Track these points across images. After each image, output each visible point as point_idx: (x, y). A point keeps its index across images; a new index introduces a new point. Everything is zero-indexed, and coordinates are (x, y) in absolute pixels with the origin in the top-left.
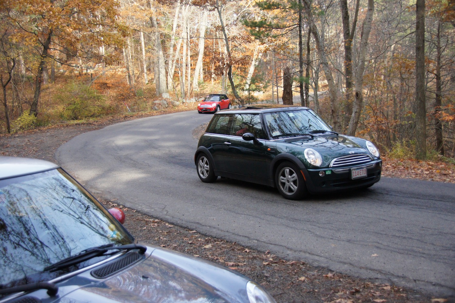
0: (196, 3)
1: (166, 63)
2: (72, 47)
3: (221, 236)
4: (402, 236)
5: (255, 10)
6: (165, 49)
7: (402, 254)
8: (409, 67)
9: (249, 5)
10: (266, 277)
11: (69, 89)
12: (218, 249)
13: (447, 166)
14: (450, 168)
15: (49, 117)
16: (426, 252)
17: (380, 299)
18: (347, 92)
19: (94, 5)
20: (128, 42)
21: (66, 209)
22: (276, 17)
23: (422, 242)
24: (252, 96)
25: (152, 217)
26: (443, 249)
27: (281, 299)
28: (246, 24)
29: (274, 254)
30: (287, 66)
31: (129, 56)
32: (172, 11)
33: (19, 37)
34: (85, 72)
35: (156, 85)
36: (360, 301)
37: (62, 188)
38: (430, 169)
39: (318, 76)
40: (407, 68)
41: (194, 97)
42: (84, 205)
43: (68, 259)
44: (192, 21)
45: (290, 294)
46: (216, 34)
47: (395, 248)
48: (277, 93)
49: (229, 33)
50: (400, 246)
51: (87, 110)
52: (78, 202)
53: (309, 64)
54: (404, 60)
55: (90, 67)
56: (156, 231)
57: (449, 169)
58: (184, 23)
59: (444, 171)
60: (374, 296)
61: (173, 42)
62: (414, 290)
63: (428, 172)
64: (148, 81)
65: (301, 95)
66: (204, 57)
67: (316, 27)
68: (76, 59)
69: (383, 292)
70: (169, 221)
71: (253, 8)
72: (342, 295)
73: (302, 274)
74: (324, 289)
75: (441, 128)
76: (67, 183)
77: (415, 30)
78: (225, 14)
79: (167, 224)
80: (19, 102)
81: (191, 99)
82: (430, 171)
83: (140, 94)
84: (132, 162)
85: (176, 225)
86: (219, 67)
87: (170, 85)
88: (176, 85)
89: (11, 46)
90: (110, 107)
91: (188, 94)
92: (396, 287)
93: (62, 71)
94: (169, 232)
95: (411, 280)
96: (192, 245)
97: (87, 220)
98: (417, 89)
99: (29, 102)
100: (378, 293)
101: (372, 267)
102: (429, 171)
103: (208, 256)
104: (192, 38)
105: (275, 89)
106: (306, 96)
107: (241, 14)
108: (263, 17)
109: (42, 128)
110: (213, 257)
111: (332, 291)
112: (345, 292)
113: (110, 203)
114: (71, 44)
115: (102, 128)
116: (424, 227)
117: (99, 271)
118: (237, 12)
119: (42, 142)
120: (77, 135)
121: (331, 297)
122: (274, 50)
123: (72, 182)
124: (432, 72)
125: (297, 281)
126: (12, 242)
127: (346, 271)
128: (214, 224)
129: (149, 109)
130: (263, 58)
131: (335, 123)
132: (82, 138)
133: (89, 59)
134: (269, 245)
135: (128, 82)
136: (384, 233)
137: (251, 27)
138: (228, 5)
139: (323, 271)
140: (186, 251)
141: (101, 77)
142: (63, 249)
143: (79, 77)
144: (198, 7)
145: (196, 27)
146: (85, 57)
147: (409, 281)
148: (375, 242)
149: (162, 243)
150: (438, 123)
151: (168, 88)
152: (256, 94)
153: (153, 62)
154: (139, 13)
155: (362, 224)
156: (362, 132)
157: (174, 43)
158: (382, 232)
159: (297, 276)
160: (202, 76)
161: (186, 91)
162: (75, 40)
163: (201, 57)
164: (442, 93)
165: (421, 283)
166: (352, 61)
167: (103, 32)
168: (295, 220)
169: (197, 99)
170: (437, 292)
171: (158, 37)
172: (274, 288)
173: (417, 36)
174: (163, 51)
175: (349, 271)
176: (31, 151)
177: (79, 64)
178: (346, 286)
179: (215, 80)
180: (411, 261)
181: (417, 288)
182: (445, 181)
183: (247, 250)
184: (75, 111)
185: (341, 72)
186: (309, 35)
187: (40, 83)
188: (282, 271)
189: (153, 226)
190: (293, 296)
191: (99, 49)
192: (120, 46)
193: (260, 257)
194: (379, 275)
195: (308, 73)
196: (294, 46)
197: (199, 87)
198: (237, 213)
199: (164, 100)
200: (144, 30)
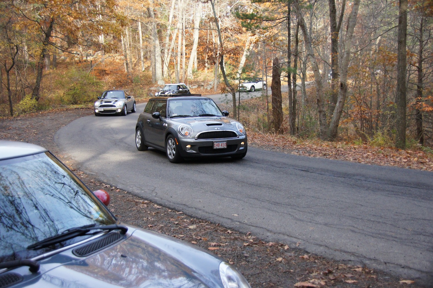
1: (162, 52)
2: (73, 36)
3: (206, 217)
4: (377, 220)
5: (248, 3)
6: (161, 39)
7: (376, 237)
8: (392, 60)
10: (246, 257)
11: (69, 74)
12: (202, 230)
13: (424, 155)
15: (50, 102)
16: (398, 236)
17: (352, 280)
18: (333, 82)
20: (126, 31)
22: (266, 10)
23: (395, 226)
25: (142, 198)
26: (415, 234)
27: (258, 279)
28: (238, 16)
29: (255, 235)
30: (277, 56)
31: (127, 45)
32: (169, 2)
33: (22, 25)
34: (85, 58)
35: (152, 72)
38: (409, 157)
39: (306, 66)
40: (389, 61)
44: (187, 13)
45: (267, 274)
46: (210, 25)
47: (370, 232)
48: (267, 82)
49: (222, 24)
50: (374, 230)
51: (85, 95)
53: (297, 55)
54: (387, 53)
55: (89, 55)
56: (144, 211)
57: (427, 157)
58: (180, 14)
59: (421, 159)
60: (346, 277)
61: (169, 32)
62: (384, 272)
63: (406, 160)
64: (145, 69)
65: (288, 84)
66: (198, 46)
67: (304, 20)
68: (77, 47)
69: (355, 273)
70: (158, 202)
71: (246, 1)
72: (316, 276)
73: (280, 255)
74: (299, 270)
75: (421, 119)
77: (398, 24)
78: (219, 6)
79: (156, 205)
80: (22, 87)
82: (408, 159)
83: (137, 81)
84: (127, 145)
85: (164, 206)
86: (211, 56)
87: (166, 73)
88: (171, 73)
89: (14, 33)
91: (183, 82)
92: (367, 269)
93: (63, 57)
94: (157, 213)
95: (381, 262)
96: (177, 225)
98: (398, 80)
99: (31, 86)
100: (349, 275)
101: (346, 250)
102: (407, 159)
103: (192, 236)
104: (187, 28)
106: (294, 86)
107: (234, 6)
108: (255, 10)
109: (43, 112)
110: (196, 237)
111: (307, 272)
112: (319, 272)
113: (103, 184)
114: (71, 32)
116: (397, 212)
118: (230, 4)
119: (42, 126)
120: (76, 118)
121: (305, 277)
122: (264, 42)
124: (414, 65)
125: (275, 261)
127: (322, 253)
128: (200, 206)
129: (145, 95)
130: (254, 49)
131: (320, 112)
132: (81, 122)
133: (89, 47)
134: (250, 227)
135: (126, 69)
136: (360, 217)
137: (242, 18)
139: (300, 252)
140: (172, 231)
141: (100, 64)
142: (51, 229)
143: (79, 64)
145: (191, 18)
146: (85, 44)
148: (349, 226)
149: (150, 223)
150: (419, 113)
151: (163, 76)
153: (150, 51)
154: (137, 4)
155: (339, 208)
156: (346, 121)
157: (170, 33)
158: (358, 217)
159: (275, 257)
160: (196, 65)
161: (180, 79)
162: (75, 28)
163: (195, 46)
164: (423, 85)
165: (391, 265)
166: (338, 54)
167: (102, 21)
168: (276, 204)
169: (191, 86)
170: (405, 274)
171: (155, 26)
172: (252, 268)
173: (399, 30)
174: (159, 40)
175: (324, 253)
176: (32, 133)
177: (79, 51)
178: (320, 267)
179: (208, 69)
180: (384, 244)
181: (387, 270)
182: (422, 169)
183: (230, 231)
184: (75, 96)
185: (327, 63)
186: (298, 28)
187: (42, 69)
188: (261, 251)
189: (142, 207)
190: (270, 275)
191: (99, 37)
192: (118, 35)
193: (241, 238)
194: (352, 257)
195: (296, 64)
196: (284, 38)
197: (193, 75)
198: (222, 196)
199: (160, 87)
200: (141, 20)
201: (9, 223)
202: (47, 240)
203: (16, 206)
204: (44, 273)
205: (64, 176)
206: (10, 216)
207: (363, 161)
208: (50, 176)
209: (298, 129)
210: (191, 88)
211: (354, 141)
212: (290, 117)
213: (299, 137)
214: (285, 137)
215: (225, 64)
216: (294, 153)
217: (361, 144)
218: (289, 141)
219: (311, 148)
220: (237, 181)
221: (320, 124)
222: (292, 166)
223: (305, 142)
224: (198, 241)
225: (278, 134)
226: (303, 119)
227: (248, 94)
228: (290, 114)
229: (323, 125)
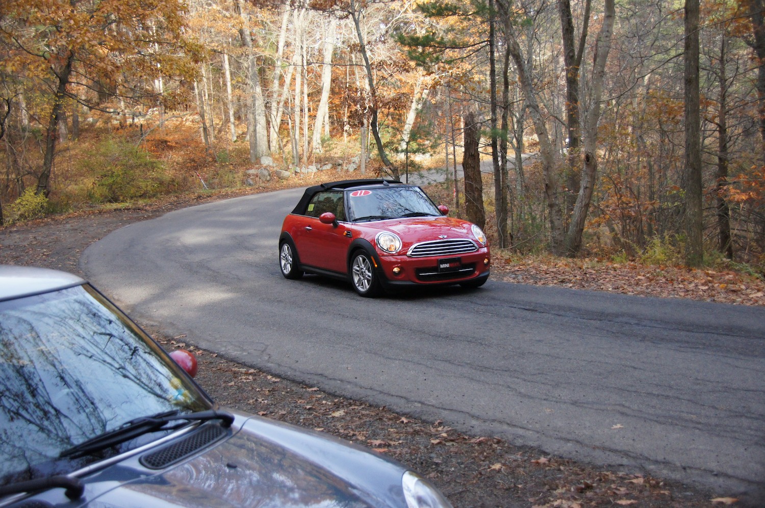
0: (318, 6)
1: (267, 106)
2: (108, 80)
3: (361, 396)
4: (664, 393)
5: (417, 17)
6: (265, 83)
7: (664, 424)
8: (674, 113)
9: (407, 9)
10: (437, 464)
11: (103, 150)
12: (355, 418)
13: (737, 278)
14: (743, 280)
15: (68, 197)
16: (703, 420)
17: (627, 499)
18: (570, 154)
19: (144, 10)
20: (203, 71)
21: (98, 353)
22: (451, 29)
23: (696, 403)
24: (413, 161)
25: (244, 365)
26: (731, 416)
27: (462, 502)
28: (402, 41)
29: (449, 426)
30: (471, 110)
31: (205, 95)
32: (277, 19)
33: (18, 62)
34: (129, 121)
35: (251, 143)
36: (593, 503)
37: (92, 318)
38: (710, 282)
39: (522, 127)
40: (670, 114)
41: (314, 164)
42: (129, 347)
43: (101, 436)
44: (310, 37)
45: (476, 493)
46: (351, 57)
47: (652, 415)
48: (454, 156)
49: (372, 56)
50: (660, 411)
51: (133, 186)
52: (118, 340)
53: (507, 107)
54: (665, 101)
55: (138, 114)
56: (250, 388)
57: (742, 282)
58: (297, 39)
59: (732, 285)
60: (617, 494)
61: (278, 71)
62: (683, 484)
63: (707, 287)
64: (237, 137)
65: (494, 159)
66: (331, 96)
67: (518, 45)
68: (115, 100)
69: (631, 487)
70: (273, 371)
71: (412, 14)
72: (563, 494)
73: (497, 459)
74: (533, 484)
75: (727, 215)
76: (100, 310)
77: (683, 51)
78: (367, 25)
79: (269, 377)
80: (19, 173)
81: (310, 167)
82: (710, 285)
83: (224, 158)
84: (211, 273)
85: (284, 379)
86: (356, 113)
87: (274, 144)
88: (284, 143)
89: (3, 78)
90: (173, 181)
91: (305, 159)
92: (653, 480)
93: (91, 120)
94: (273, 390)
95: (677, 467)
96: (311, 412)
97: (133, 372)
98: (687, 148)
99: (35, 173)
100: (623, 490)
101: (613, 446)
102: (707, 285)
103: (338, 429)
104: (311, 64)
105: (451, 149)
106: (502, 162)
107: (392, 24)
108: (430, 30)
109: (57, 217)
110: (346, 432)
111: (547, 487)
112: (567, 488)
113: (172, 342)
114: (106, 75)
115: (160, 216)
116: (699, 378)
117: (153, 456)
118: (386, 21)
119: (57, 241)
120: (117, 227)
121: (544, 497)
122: (448, 85)
123: (109, 308)
124: (712, 121)
125: (489, 470)
126: (7, 410)
127: (570, 453)
128: (349, 376)
129: (239, 184)
130: (430, 98)
131: (551, 206)
132: (125, 233)
133: (136, 102)
134: (440, 410)
135: (203, 138)
136: (633, 389)
137: (410, 45)
138: (371, 9)
139: (531, 453)
140: (301, 423)
141: (157, 130)
142: (93, 421)
143: (120, 131)
144: (321, 12)
145: (317, 46)
146: (130, 96)
147: (674, 469)
148: (616, 405)
149: (261, 408)
150: (722, 205)
151: (270, 149)
152: (418, 158)
153: (246, 105)
154: (220, 23)
155: (596, 374)
156: (596, 222)
157: (281, 72)
158: (630, 388)
159: (488, 462)
160: (328, 128)
161: (300, 153)
162: (113, 68)
163: (325, 96)
164: (729, 155)
165: (693, 471)
166: (579, 103)
167: (160, 55)
168: (484, 368)
169: (319, 166)
170: (720, 487)
171: (253, 62)
172: (449, 483)
173: (686, 60)
174: (261, 86)
175: (574, 453)
176: (39, 255)
177: (119, 108)
178: (570, 478)
179: (350, 135)
180: (678, 435)
181: (689, 480)
182: (734, 302)
183: (405, 420)
184: (114, 187)
185: (560, 121)
186: (507, 59)
187: (53, 141)
188: (463, 453)
189: (245, 381)
190: (482, 495)
191: (154, 82)
192: (189, 77)
193: (426, 431)
194: (624, 459)
195: (506, 122)
196: (482, 77)
197: (323, 146)
198: (387, 358)
199: (265, 169)
200: (229, 51)
202: (94, 441)
204: (92, 500)
207: (631, 290)
209: (512, 237)
210: (320, 169)
211: (612, 256)
212: (498, 216)
213: (516, 251)
216: (509, 279)
217: (624, 261)
218: (497, 259)
219: (538, 271)
220: (411, 330)
221: (552, 227)
222: (507, 302)
223: (527, 260)
226: (520, 219)
227: (423, 177)
228: (498, 211)
229: (556, 229)
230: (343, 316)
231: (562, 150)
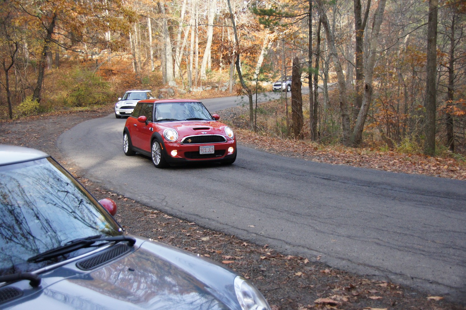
1: (174, 50)
2: (77, 32)
3: (220, 229)
4: (404, 232)
6: (172, 36)
7: (402, 251)
8: (421, 60)
10: (263, 271)
11: (73, 74)
12: (215, 242)
13: (455, 163)
14: (458, 164)
15: (52, 104)
16: (426, 249)
17: (376, 296)
18: (357, 84)
20: (135, 28)
22: (287, 5)
23: (423, 239)
24: (260, 86)
25: (151, 208)
26: (444, 247)
27: (276, 294)
28: (255, 12)
29: (272, 248)
30: (297, 55)
31: (136, 42)
33: (22, 20)
34: (90, 57)
35: (163, 72)
36: (355, 298)
38: (438, 164)
39: (328, 67)
40: (418, 61)
41: (201, 86)
42: (78, 199)
44: (200, 8)
45: (285, 289)
46: (225, 21)
47: (395, 245)
49: (238, 21)
50: (401, 243)
51: (91, 97)
52: (71, 195)
53: (319, 54)
54: (416, 53)
55: (95, 53)
56: (154, 222)
57: (457, 165)
58: (193, 9)
59: (451, 167)
60: (370, 293)
61: (180, 29)
62: (411, 288)
63: (436, 168)
64: (155, 69)
65: (309, 86)
66: (212, 45)
67: (326, 16)
68: (81, 44)
69: (379, 289)
70: (168, 212)
72: (338, 291)
73: (300, 269)
74: (320, 285)
75: (452, 123)
77: (428, 22)
78: (235, 1)
79: (166, 216)
80: (22, 88)
81: (199, 88)
82: (438, 166)
83: (146, 81)
85: (175, 217)
86: (226, 56)
87: (177, 73)
88: (183, 73)
89: (13, 29)
90: (115, 94)
91: (196, 83)
92: (392, 284)
93: (66, 56)
94: (168, 224)
95: (408, 277)
96: (189, 237)
98: (428, 83)
99: (32, 87)
100: (374, 291)
101: (370, 264)
102: (436, 167)
103: (205, 248)
104: (200, 25)
106: (315, 88)
107: (251, 1)
108: (274, 5)
109: (45, 115)
110: (210, 250)
111: (328, 287)
112: (341, 288)
113: (109, 192)
114: (75, 28)
115: (107, 116)
116: (426, 223)
119: (44, 129)
120: (80, 122)
121: (326, 293)
122: (283, 39)
124: (444, 66)
125: (294, 276)
127: (344, 267)
128: (213, 216)
130: (272, 48)
131: (343, 116)
132: (85, 125)
133: (94, 45)
134: (267, 239)
135: (134, 69)
136: (385, 229)
137: (260, 15)
139: (321, 266)
140: (183, 244)
141: (106, 63)
143: (84, 63)
145: (205, 14)
146: (91, 42)
147: (406, 278)
148: (374, 238)
149: (160, 234)
150: (449, 117)
151: (174, 76)
152: (264, 84)
153: (160, 49)
155: (363, 219)
156: (372, 126)
157: (182, 30)
158: (383, 229)
159: (294, 271)
160: (210, 65)
161: (193, 79)
162: (80, 25)
163: (209, 44)
164: (454, 87)
165: (418, 280)
166: (363, 53)
167: (109, 17)
168: (296, 214)
169: (204, 87)
170: (433, 290)
171: (166, 23)
172: (270, 283)
173: (429, 28)
174: (170, 38)
175: (347, 267)
176: (33, 138)
177: (83, 49)
178: (343, 282)
179: (223, 69)
180: (410, 258)
181: (414, 285)
182: (452, 177)
183: (245, 244)
184: (79, 97)
185: (351, 63)
186: (320, 25)
187: (43, 68)
188: (279, 265)
189: (151, 218)
190: (289, 291)
191: (105, 34)
192: (126, 31)
193: (258, 251)
194: (376, 271)
195: (318, 64)
196: (305, 35)
197: (207, 75)
198: (237, 206)
199: (171, 88)
200: (151, 15)
201: (8, 234)
202: (49, 252)
203: (16, 215)
204: (46, 288)
205: (68, 184)
206: (9, 226)
207: (389, 168)
208: (53, 183)
209: (319, 134)
210: (205, 89)
211: (380, 147)
212: (311, 121)
213: (321, 143)
214: (306, 143)
215: (241, 63)
216: (315, 160)
217: (387, 150)
218: (309, 147)
219: (334, 155)
220: (253, 189)
221: (344, 129)
222: (313, 174)
223: (327, 149)
224: (211, 254)
225: (297, 139)
226: (325, 123)
227: (266, 96)
228: (311, 118)
229: (346, 130)
230: (213, 180)
231: (353, 82)
